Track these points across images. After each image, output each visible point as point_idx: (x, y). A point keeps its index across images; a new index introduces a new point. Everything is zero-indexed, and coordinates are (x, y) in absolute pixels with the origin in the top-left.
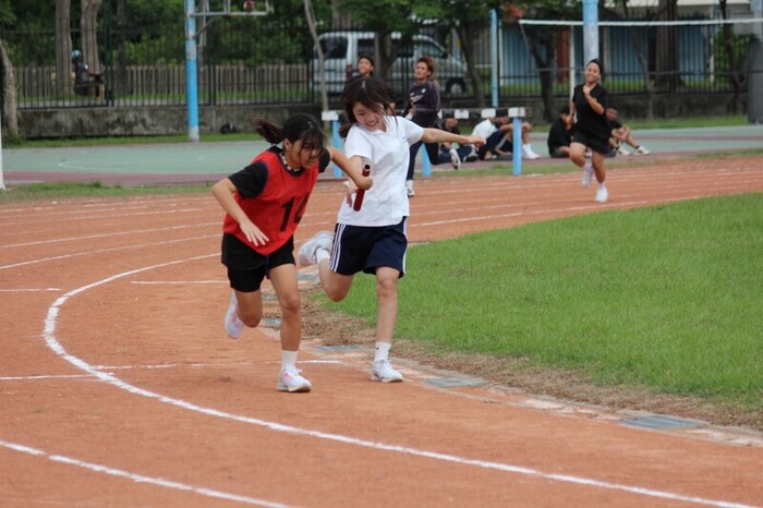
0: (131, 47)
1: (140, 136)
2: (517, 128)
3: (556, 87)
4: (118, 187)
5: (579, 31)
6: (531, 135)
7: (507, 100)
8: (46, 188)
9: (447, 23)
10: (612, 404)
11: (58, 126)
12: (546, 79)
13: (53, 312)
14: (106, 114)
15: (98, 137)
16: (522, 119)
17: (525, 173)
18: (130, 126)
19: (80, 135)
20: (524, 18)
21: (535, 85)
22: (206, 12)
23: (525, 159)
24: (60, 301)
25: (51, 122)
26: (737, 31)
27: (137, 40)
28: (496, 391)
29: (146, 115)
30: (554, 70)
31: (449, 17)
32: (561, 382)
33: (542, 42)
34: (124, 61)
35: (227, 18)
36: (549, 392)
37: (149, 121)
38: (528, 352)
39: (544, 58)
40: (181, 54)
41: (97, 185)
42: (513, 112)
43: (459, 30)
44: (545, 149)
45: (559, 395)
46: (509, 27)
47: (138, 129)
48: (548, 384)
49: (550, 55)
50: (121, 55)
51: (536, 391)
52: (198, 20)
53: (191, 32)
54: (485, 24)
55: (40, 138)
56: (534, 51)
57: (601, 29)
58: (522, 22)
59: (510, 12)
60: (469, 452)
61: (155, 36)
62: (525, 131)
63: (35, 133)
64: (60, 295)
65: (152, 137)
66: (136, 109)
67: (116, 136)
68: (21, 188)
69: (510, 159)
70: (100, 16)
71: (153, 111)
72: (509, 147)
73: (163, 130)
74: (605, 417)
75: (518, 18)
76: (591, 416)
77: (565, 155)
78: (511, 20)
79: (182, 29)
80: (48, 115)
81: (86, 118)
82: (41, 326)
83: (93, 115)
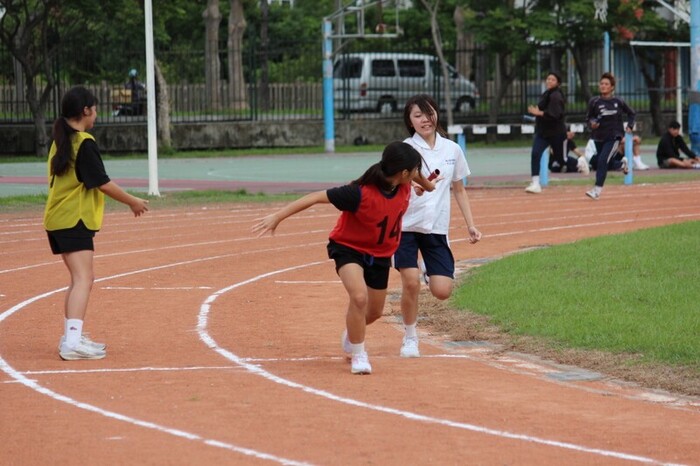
0: (272, 67)
1: (281, 147)
3: (664, 103)
4: (262, 194)
5: (687, 52)
6: (641, 147)
8: (196, 195)
9: (563, 44)
11: (206, 138)
12: (654, 98)
13: (205, 308)
14: (250, 128)
15: (243, 148)
16: (633, 133)
17: (635, 183)
18: (272, 138)
19: (226, 146)
20: (635, 39)
21: (644, 101)
22: (342, 34)
23: (636, 170)
24: (212, 298)
25: (201, 135)
27: (278, 59)
28: (613, 385)
29: (286, 129)
30: (663, 89)
31: (565, 38)
32: (674, 377)
33: (651, 62)
34: (267, 79)
35: (361, 40)
36: (663, 386)
37: (289, 134)
38: (643, 349)
39: (653, 78)
40: (318, 73)
41: (243, 193)
43: (574, 51)
44: (654, 161)
45: (672, 389)
46: (620, 48)
47: (279, 141)
48: (662, 379)
49: (658, 74)
50: (264, 74)
51: (651, 385)
52: (334, 42)
53: (328, 53)
54: (599, 44)
55: (191, 149)
56: (643, 70)
58: (633, 43)
59: (621, 34)
60: (589, 441)
61: (295, 56)
62: (635, 143)
63: (186, 144)
64: (211, 293)
65: (292, 148)
66: (278, 123)
67: (259, 147)
68: (174, 195)
70: (245, 37)
71: (293, 124)
73: (301, 142)
75: (629, 40)
77: (674, 166)
78: (622, 41)
79: (320, 50)
80: (198, 129)
81: (232, 131)
82: (195, 322)
83: (239, 129)
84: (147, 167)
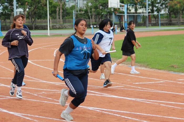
0: (66, 17)
1: (67, 29)
2: (116, 28)
3: (121, 23)
4: (64, 35)
5: (124, 15)
6: (118, 29)
7: (115, 24)
8: (55, 35)
9: (107, 14)
10: (126, 64)
11: (57, 27)
12: (120, 22)
13: (55, 52)
14: (63, 26)
15: (62, 29)
16: (117, 27)
17: (117, 34)
18: (66, 27)
19: (59, 28)
21: (119, 22)
22: (76, 12)
23: (117, 32)
24: (56, 50)
25: (56, 27)
26: (145, 16)
27: (67, 16)
29: (68, 26)
30: (121, 20)
31: (107, 13)
33: (120, 17)
34: (65, 19)
35: (79, 13)
37: (68, 27)
38: (116, 57)
39: (120, 19)
40: (72, 18)
41: (61, 35)
42: (116, 26)
43: (109, 15)
47: (67, 28)
52: (75, 14)
53: (74, 15)
54: (112, 14)
55: (54, 29)
56: (118, 18)
57: (127, 15)
58: (117, 14)
59: (115, 13)
61: (69, 16)
62: (117, 28)
63: (54, 28)
64: (56, 49)
65: (69, 29)
66: (67, 25)
67: (64, 29)
68: (52, 35)
69: (115, 32)
70: (62, 13)
71: (69, 25)
72: (115, 30)
74: (126, 66)
75: (116, 13)
76: (124, 66)
77: (122, 31)
78: (115, 14)
80: (55, 26)
81: (60, 26)
82: (53, 54)
83: (61, 26)
84: (48, 31)
